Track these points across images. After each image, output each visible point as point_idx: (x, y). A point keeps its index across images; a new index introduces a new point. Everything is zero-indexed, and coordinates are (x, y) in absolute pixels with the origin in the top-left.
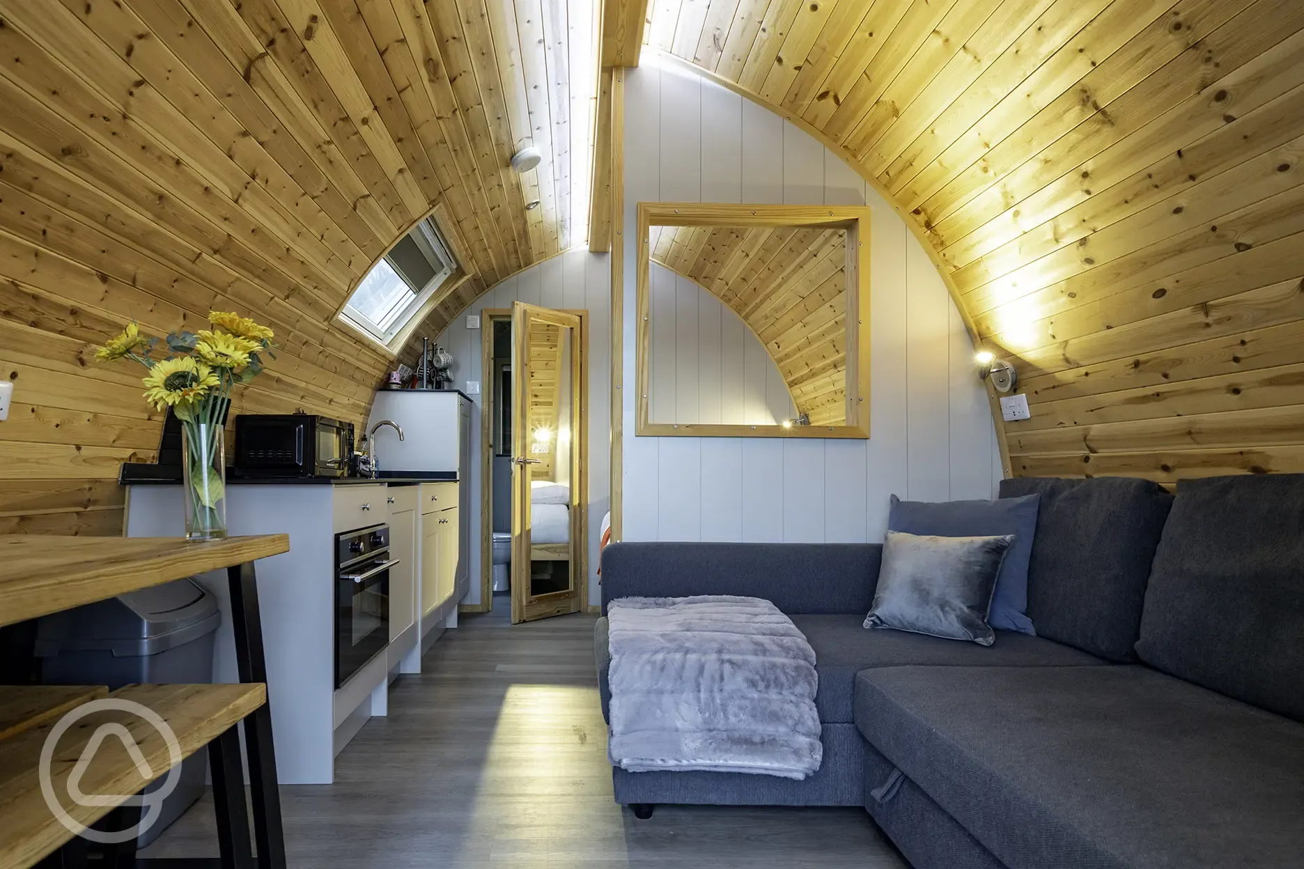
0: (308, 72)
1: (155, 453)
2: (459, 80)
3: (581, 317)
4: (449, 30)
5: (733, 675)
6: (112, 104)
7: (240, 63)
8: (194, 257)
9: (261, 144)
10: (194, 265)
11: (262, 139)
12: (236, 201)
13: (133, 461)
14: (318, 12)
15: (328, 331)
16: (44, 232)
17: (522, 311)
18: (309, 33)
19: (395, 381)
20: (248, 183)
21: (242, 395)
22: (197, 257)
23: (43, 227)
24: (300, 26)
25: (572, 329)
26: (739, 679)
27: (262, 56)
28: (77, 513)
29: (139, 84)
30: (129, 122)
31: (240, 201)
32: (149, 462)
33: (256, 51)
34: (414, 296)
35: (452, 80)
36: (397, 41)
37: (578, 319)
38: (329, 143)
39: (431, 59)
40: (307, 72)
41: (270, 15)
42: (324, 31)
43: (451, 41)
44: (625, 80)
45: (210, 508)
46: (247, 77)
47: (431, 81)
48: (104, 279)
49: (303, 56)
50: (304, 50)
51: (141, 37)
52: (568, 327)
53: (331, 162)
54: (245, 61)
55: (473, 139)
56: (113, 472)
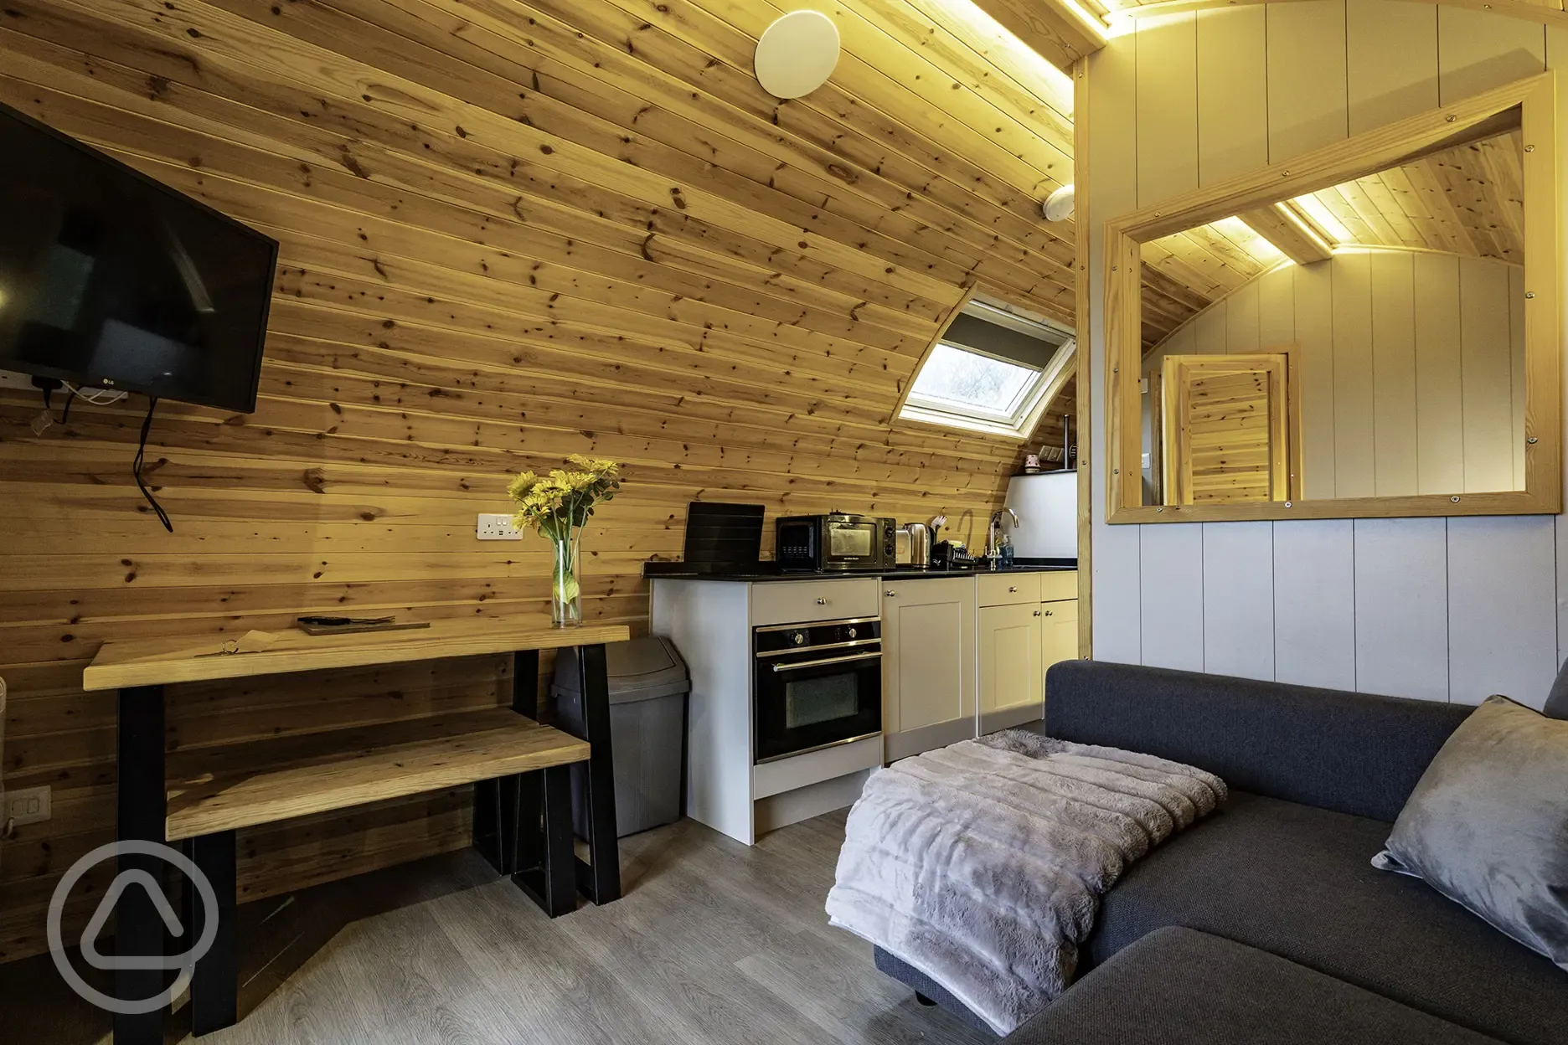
0: (704, 232)
1: (681, 554)
2: (882, 167)
3: (1287, 354)
4: (828, 134)
5: (962, 860)
6: (540, 319)
7: (635, 252)
8: (677, 402)
9: (700, 300)
10: (679, 408)
11: (699, 297)
12: (701, 350)
13: (655, 561)
14: (675, 184)
15: (891, 431)
16: (523, 414)
17: (1177, 367)
18: (680, 203)
19: (1029, 465)
20: (706, 333)
21: (782, 501)
22: (680, 402)
23: (521, 412)
24: (667, 201)
25: (1269, 372)
26: (968, 869)
27: (650, 238)
28: (601, 599)
29: (554, 297)
30: (557, 325)
31: (705, 349)
32: (673, 561)
33: (641, 237)
34: (1039, 374)
35: (877, 171)
36: (778, 169)
37: (1281, 359)
38: (778, 275)
39: (831, 165)
40: (701, 231)
41: (633, 207)
42: (690, 194)
43: (838, 141)
44: (1089, 71)
45: (565, 604)
46: (647, 257)
47: (851, 183)
48: (589, 434)
49: (689, 222)
50: (687, 217)
51: (536, 268)
52: (1264, 372)
53: (791, 290)
54: (638, 248)
55: (963, 212)
56: (637, 570)
